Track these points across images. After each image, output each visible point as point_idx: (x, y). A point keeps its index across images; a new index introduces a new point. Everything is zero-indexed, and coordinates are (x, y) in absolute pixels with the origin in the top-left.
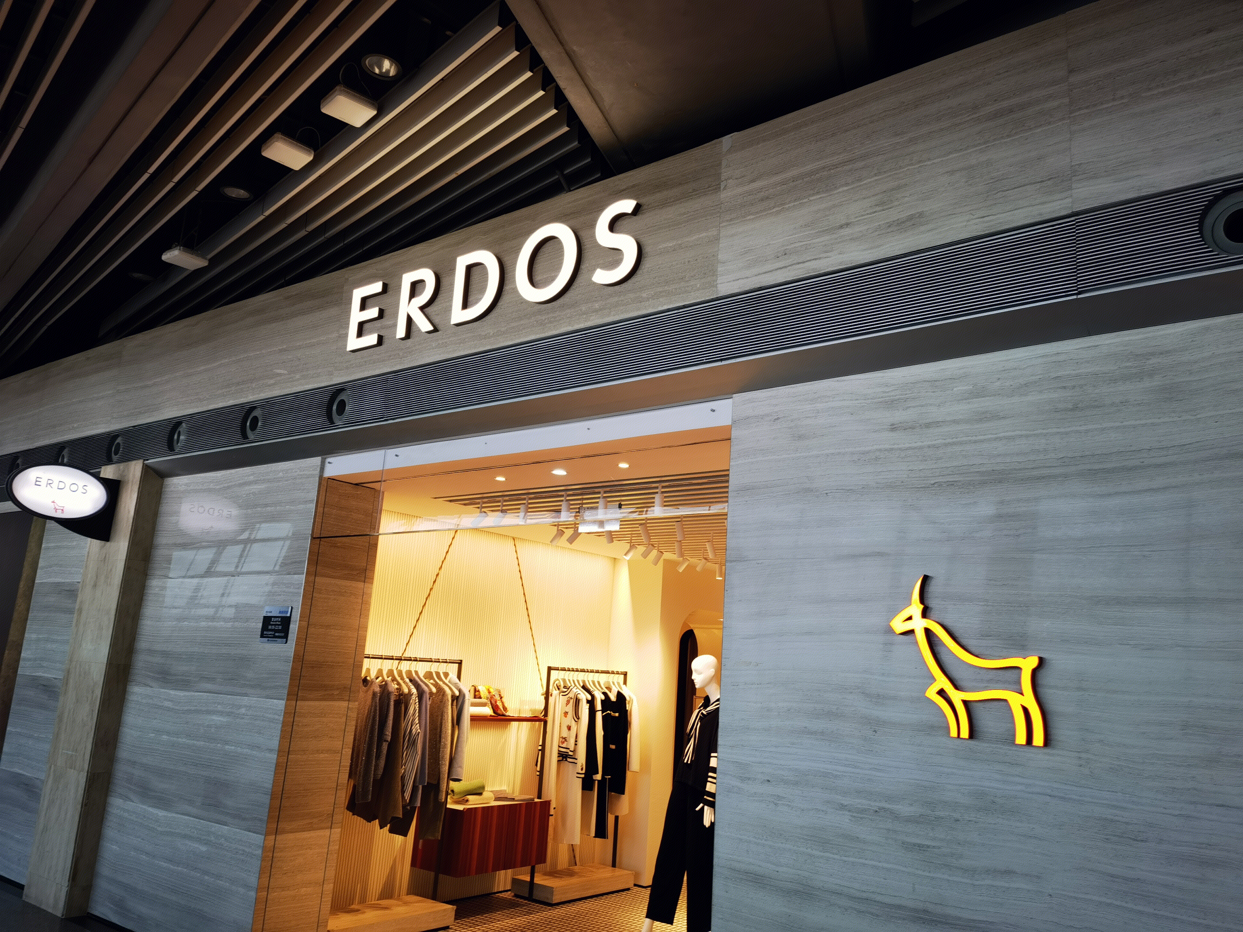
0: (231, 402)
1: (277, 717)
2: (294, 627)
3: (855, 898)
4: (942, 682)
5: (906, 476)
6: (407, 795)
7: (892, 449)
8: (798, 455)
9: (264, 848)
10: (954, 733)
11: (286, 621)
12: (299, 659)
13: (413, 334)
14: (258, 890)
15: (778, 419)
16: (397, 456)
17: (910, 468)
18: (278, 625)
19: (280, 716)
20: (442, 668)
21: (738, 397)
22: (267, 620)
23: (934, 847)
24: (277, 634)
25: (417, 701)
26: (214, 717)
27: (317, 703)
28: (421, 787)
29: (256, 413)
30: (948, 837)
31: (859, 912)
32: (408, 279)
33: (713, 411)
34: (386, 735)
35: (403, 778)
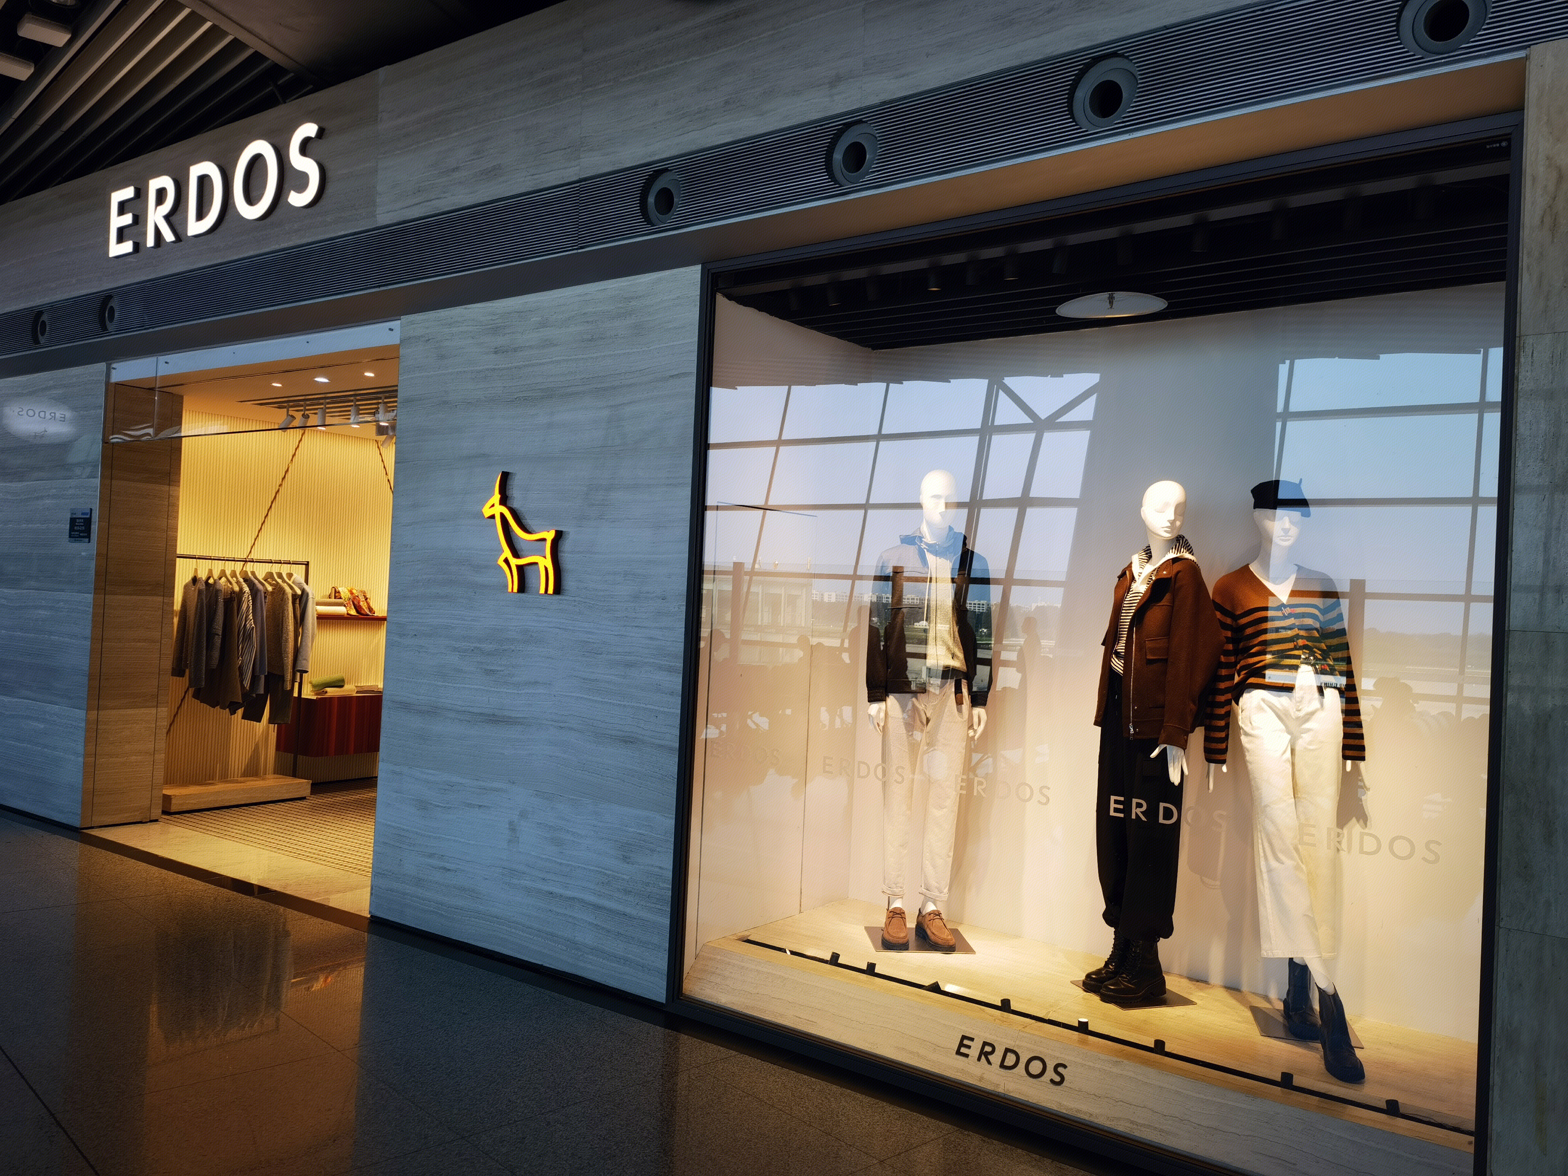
0: (22, 306)
1: (88, 609)
2: (95, 527)
3: (459, 711)
4: (507, 553)
5: (501, 392)
6: (247, 684)
7: (494, 369)
8: (441, 372)
9: (87, 721)
10: (510, 590)
11: (88, 522)
12: (103, 557)
13: (162, 244)
14: (86, 755)
15: (429, 340)
16: (166, 363)
17: (504, 385)
18: (82, 526)
19: (90, 607)
20: (285, 570)
21: (405, 319)
22: (73, 521)
23: (500, 671)
24: (81, 534)
25: (250, 598)
26: (40, 612)
27: (128, 597)
28: (263, 677)
29: (45, 318)
30: (508, 663)
31: (461, 720)
32: (155, 184)
33: (391, 330)
34: (215, 628)
35: (241, 668)
